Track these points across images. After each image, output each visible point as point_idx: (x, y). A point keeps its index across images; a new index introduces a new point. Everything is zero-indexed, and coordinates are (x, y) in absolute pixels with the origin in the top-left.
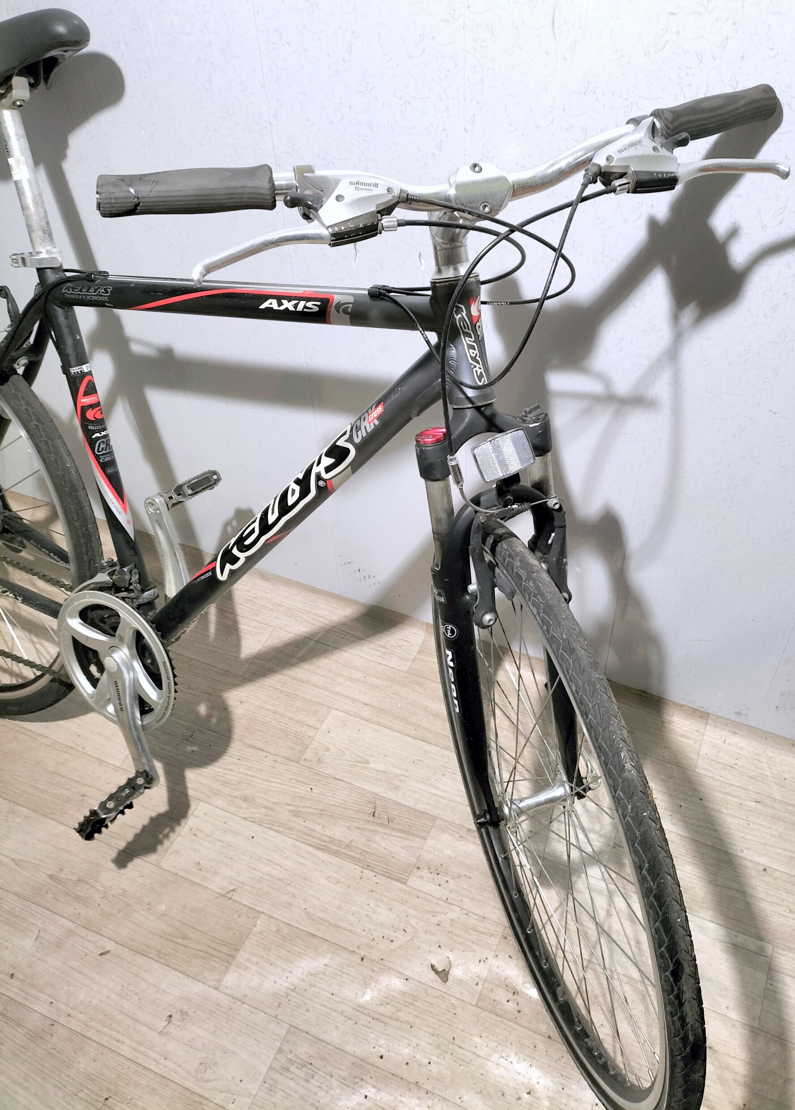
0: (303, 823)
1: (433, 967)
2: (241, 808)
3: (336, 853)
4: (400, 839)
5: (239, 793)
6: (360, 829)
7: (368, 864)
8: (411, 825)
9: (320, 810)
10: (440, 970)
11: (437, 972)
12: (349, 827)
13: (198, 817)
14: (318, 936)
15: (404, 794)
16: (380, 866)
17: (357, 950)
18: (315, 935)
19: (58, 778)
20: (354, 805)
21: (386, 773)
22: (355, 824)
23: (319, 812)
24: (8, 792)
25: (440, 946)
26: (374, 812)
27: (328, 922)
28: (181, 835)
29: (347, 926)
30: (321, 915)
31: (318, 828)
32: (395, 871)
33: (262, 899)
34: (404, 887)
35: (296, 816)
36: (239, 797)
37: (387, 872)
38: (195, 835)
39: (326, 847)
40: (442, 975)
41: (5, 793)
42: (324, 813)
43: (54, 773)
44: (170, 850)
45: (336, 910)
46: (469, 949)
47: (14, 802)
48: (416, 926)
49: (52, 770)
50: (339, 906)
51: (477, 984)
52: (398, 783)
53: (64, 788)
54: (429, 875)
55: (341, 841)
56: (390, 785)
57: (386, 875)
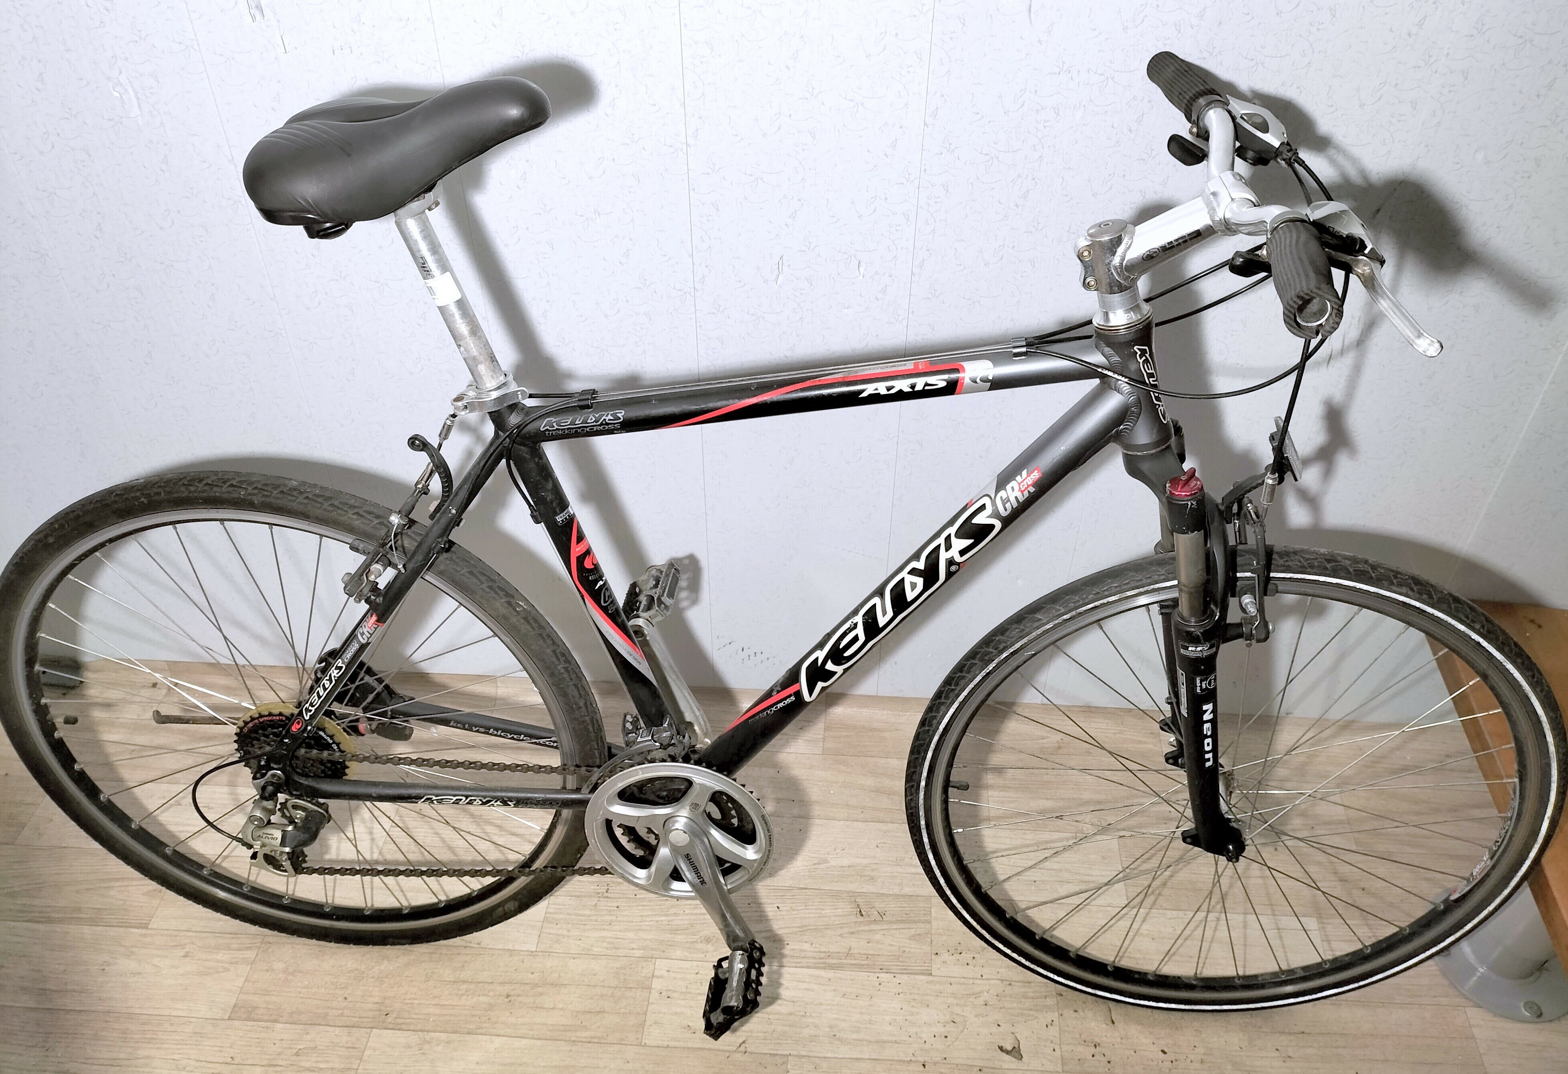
1: (1001, 1048)
2: (707, 952)
3: (840, 967)
4: (901, 931)
6: (853, 933)
7: (880, 968)
8: (907, 912)
9: (799, 927)
10: (1010, 1048)
11: (1008, 1052)
12: (840, 935)
13: (661, 977)
14: (863, 1059)
15: (883, 883)
16: (894, 965)
17: (913, 1059)
18: (860, 1059)
19: (464, 987)
21: (853, 866)
22: (846, 930)
23: (799, 929)
24: (407, 1021)
25: (999, 1025)
26: (860, 911)
27: (867, 1041)
28: (651, 1003)
29: (890, 1038)
30: (855, 1036)
31: (806, 946)
32: (913, 965)
33: (782, 1042)
34: (930, 978)
35: (774, 941)
36: (699, 941)
37: (906, 969)
38: (668, 997)
39: (824, 964)
40: (1014, 1053)
41: (404, 1023)
42: (804, 929)
43: (454, 982)
44: (648, 1023)
45: (868, 1026)
46: (1030, 1018)
47: (421, 1031)
48: (963, 1014)
49: (452, 980)
50: (870, 1020)
51: (1054, 1050)
52: (871, 874)
53: (479, 995)
54: (952, 957)
55: (839, 953)
56: (864, 878)
57: (905, 972)
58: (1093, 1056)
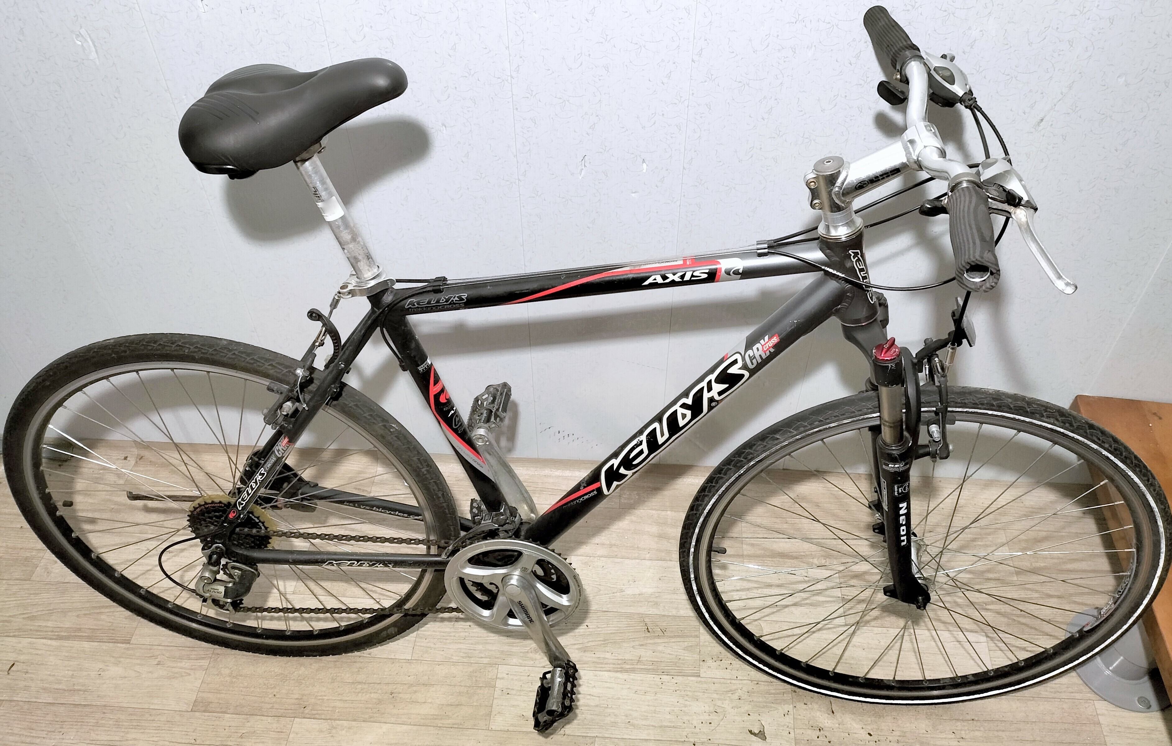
0: (594, 655)
1: (750, 732)
2: (536, 659)
3: (633, 671)
4: (678, 643)
5: (529, 648)
6: (642, 645)
7: (663, 671)
8: (681, 629)
9: (602, 641)
10: (757, 732)
11: (755, 734)
12: (633, 647)
13: (503, 678)
14: (650, 740)
15: (664, 607)
16: (673, 669)
17: (686, 740)
18: (647, 740)
19: (360, 686)
20: (628, 628)
21: (642, 594)
22: (637, 643)
23: (603, 643)
24: (319, 712)
25: (749, 715)
26: (648, 629)
27: (653, 726)
28: (496, 698)
29: (669, 724)
30: (644, 723)
31: (608, 655)
32: (686, 669)
33: (590, 727)
34: (699, 678)
35: (585, 651)
36: (530, 651)
37: (680, 672)
38: (508, 694)
39: (622, 668)
40: (759, 735)
41: (317, 714)
42: (608, 642)
43: (353, 683)
44: (493, 713)
45: (654, 715)
46: (772, 709)
47: (329, 719)
48: (723, 706)
49: (351, 682)
50: (655, 710)
51: (789, 733)
52: (655, 600)
53: (371, 693)
54: (714, 663)
55: (632, 660)
56: (650, 603)
57: (680, 674)
58: (818, 737)
